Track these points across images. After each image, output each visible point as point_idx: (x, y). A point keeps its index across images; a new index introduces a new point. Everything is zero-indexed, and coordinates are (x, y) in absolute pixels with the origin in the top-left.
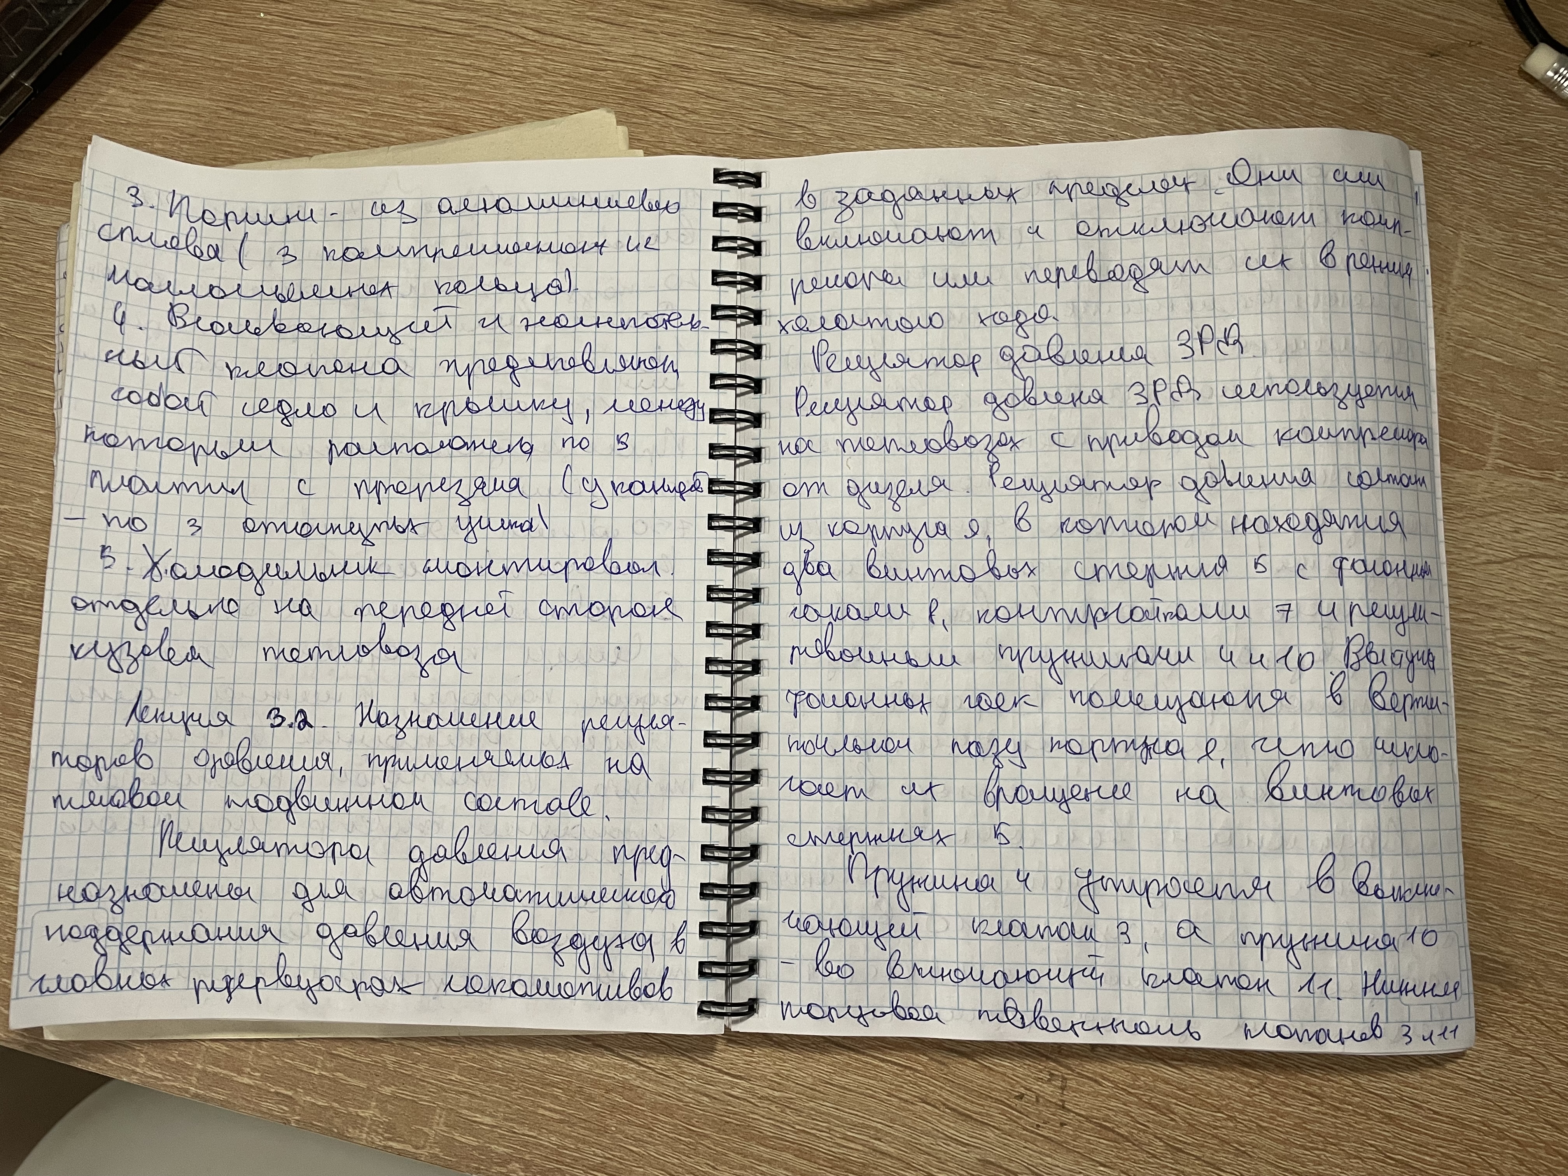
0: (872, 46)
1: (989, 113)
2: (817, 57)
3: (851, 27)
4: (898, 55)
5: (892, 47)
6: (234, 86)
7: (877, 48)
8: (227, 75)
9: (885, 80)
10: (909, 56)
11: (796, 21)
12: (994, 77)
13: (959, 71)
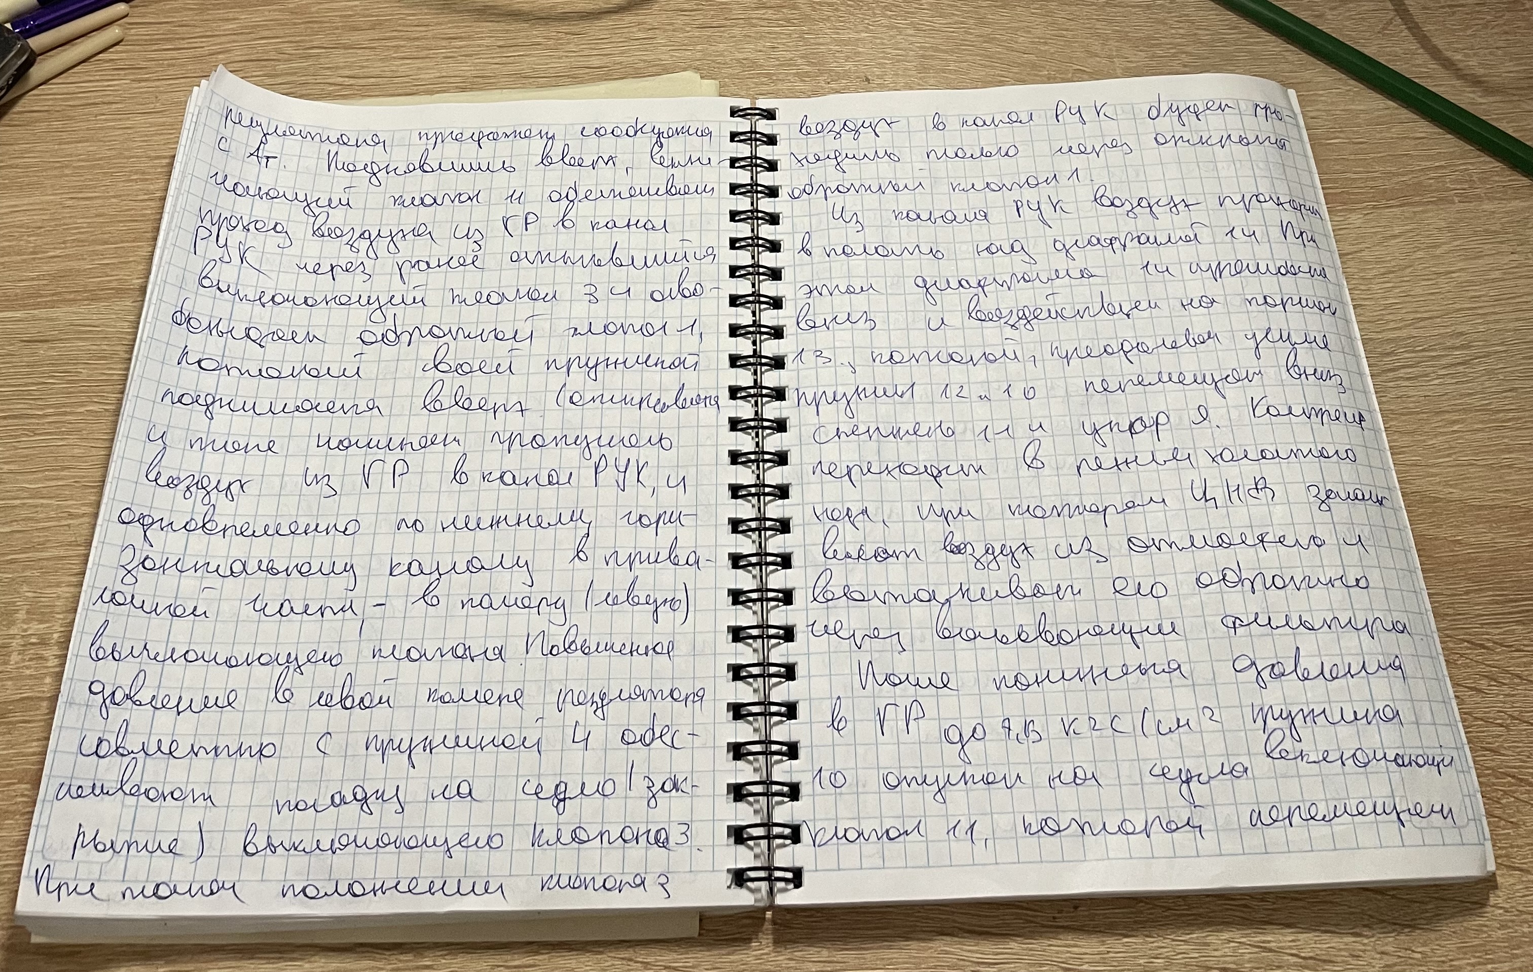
0: (634, 30)
1: (741, 56)
2: (593, 46)
3: (614, 20)
4: (657, 31)
5: (650, 27)
6: (75, 179)
7: (639, 30)
8: (67, 171)
9: (651, 51)
10: (665, 31)
11: (569, 25)
12: (736, 31)
13: (708, 33)
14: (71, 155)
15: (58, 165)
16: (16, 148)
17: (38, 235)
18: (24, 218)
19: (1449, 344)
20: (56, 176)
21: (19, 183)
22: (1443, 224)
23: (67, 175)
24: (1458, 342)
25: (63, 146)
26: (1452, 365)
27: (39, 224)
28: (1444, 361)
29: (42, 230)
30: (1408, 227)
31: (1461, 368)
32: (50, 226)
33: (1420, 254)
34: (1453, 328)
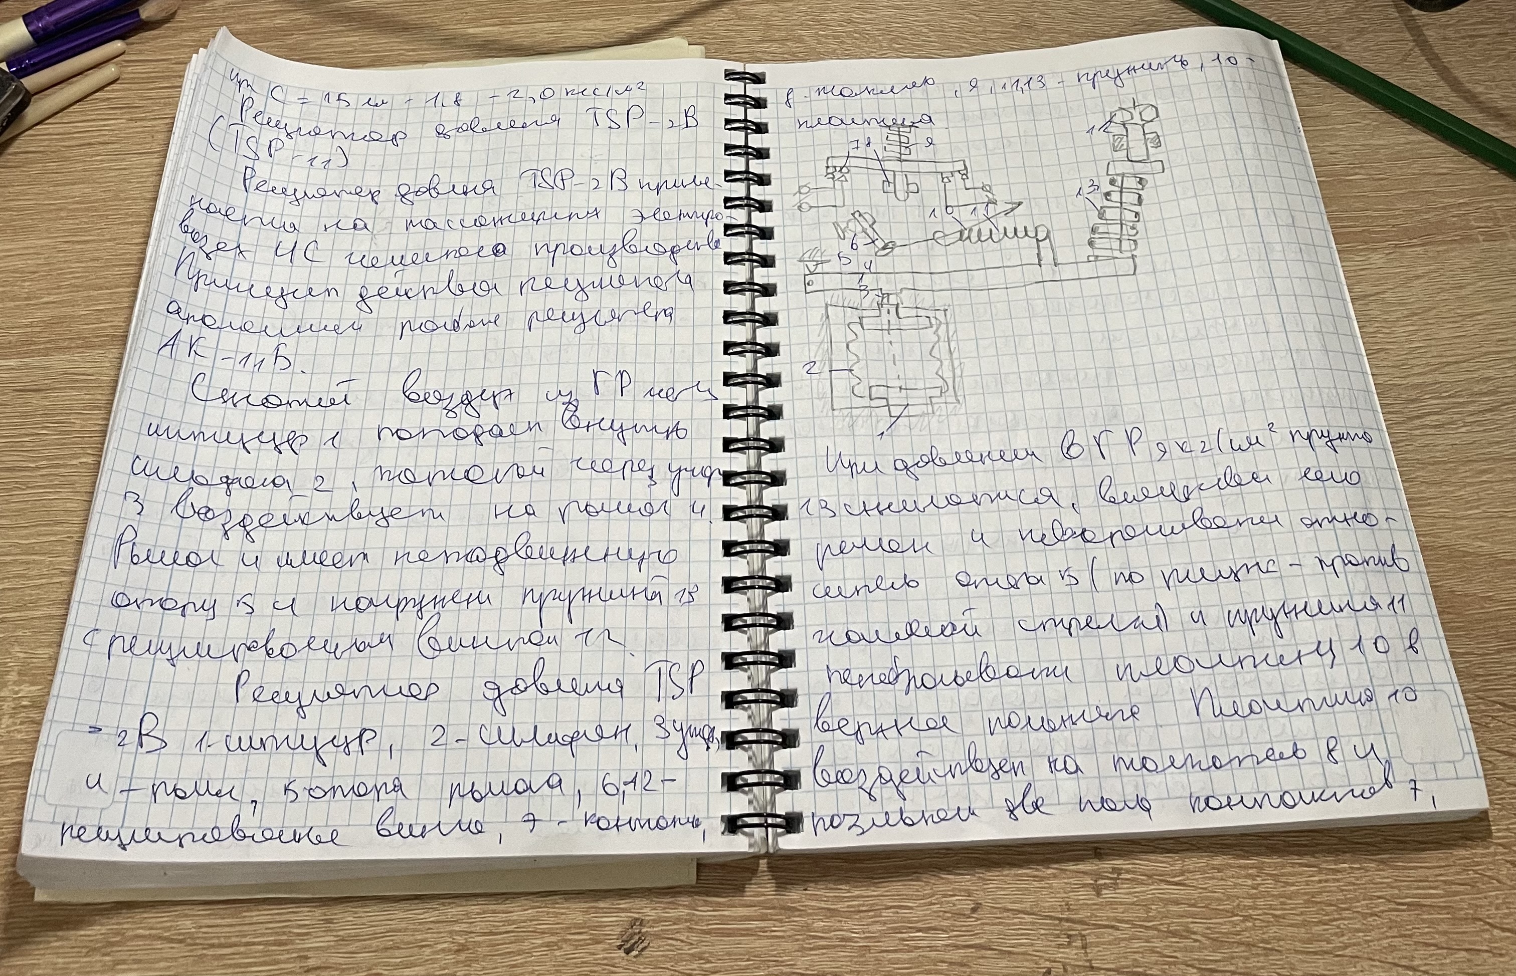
14: (65, 197)
15: (52, 207)
16: (11, 190)
17: (32, 280)
18: (19, 264)
19: (1476, 390)
20: (50, 220)
21: (13, 226)
22: (1467, 263)
23: (62, 218)
24: (1484, 387)
25: (58, 188)
26: (1480, 412)
27: (32, 269)
28: (1471, 408)
29: (36, 275)
30: (1431, 267)
31: (1488, 415)
32: (45, 271)
33: (1445, 295)
34: (1479, 373)
